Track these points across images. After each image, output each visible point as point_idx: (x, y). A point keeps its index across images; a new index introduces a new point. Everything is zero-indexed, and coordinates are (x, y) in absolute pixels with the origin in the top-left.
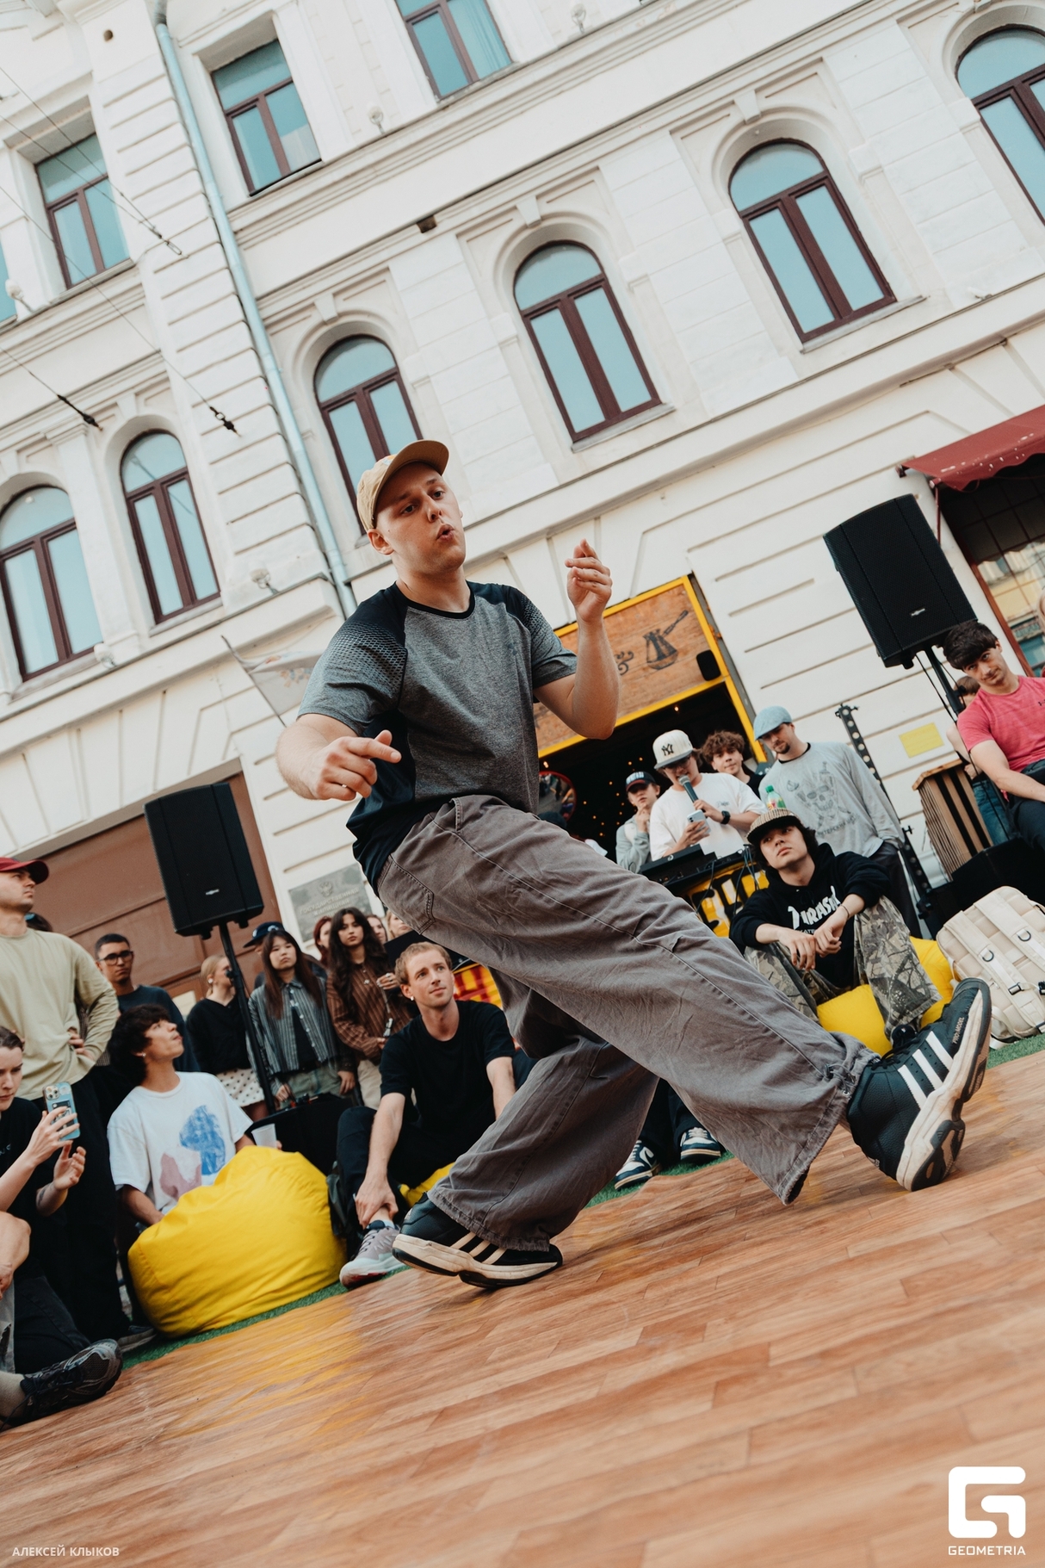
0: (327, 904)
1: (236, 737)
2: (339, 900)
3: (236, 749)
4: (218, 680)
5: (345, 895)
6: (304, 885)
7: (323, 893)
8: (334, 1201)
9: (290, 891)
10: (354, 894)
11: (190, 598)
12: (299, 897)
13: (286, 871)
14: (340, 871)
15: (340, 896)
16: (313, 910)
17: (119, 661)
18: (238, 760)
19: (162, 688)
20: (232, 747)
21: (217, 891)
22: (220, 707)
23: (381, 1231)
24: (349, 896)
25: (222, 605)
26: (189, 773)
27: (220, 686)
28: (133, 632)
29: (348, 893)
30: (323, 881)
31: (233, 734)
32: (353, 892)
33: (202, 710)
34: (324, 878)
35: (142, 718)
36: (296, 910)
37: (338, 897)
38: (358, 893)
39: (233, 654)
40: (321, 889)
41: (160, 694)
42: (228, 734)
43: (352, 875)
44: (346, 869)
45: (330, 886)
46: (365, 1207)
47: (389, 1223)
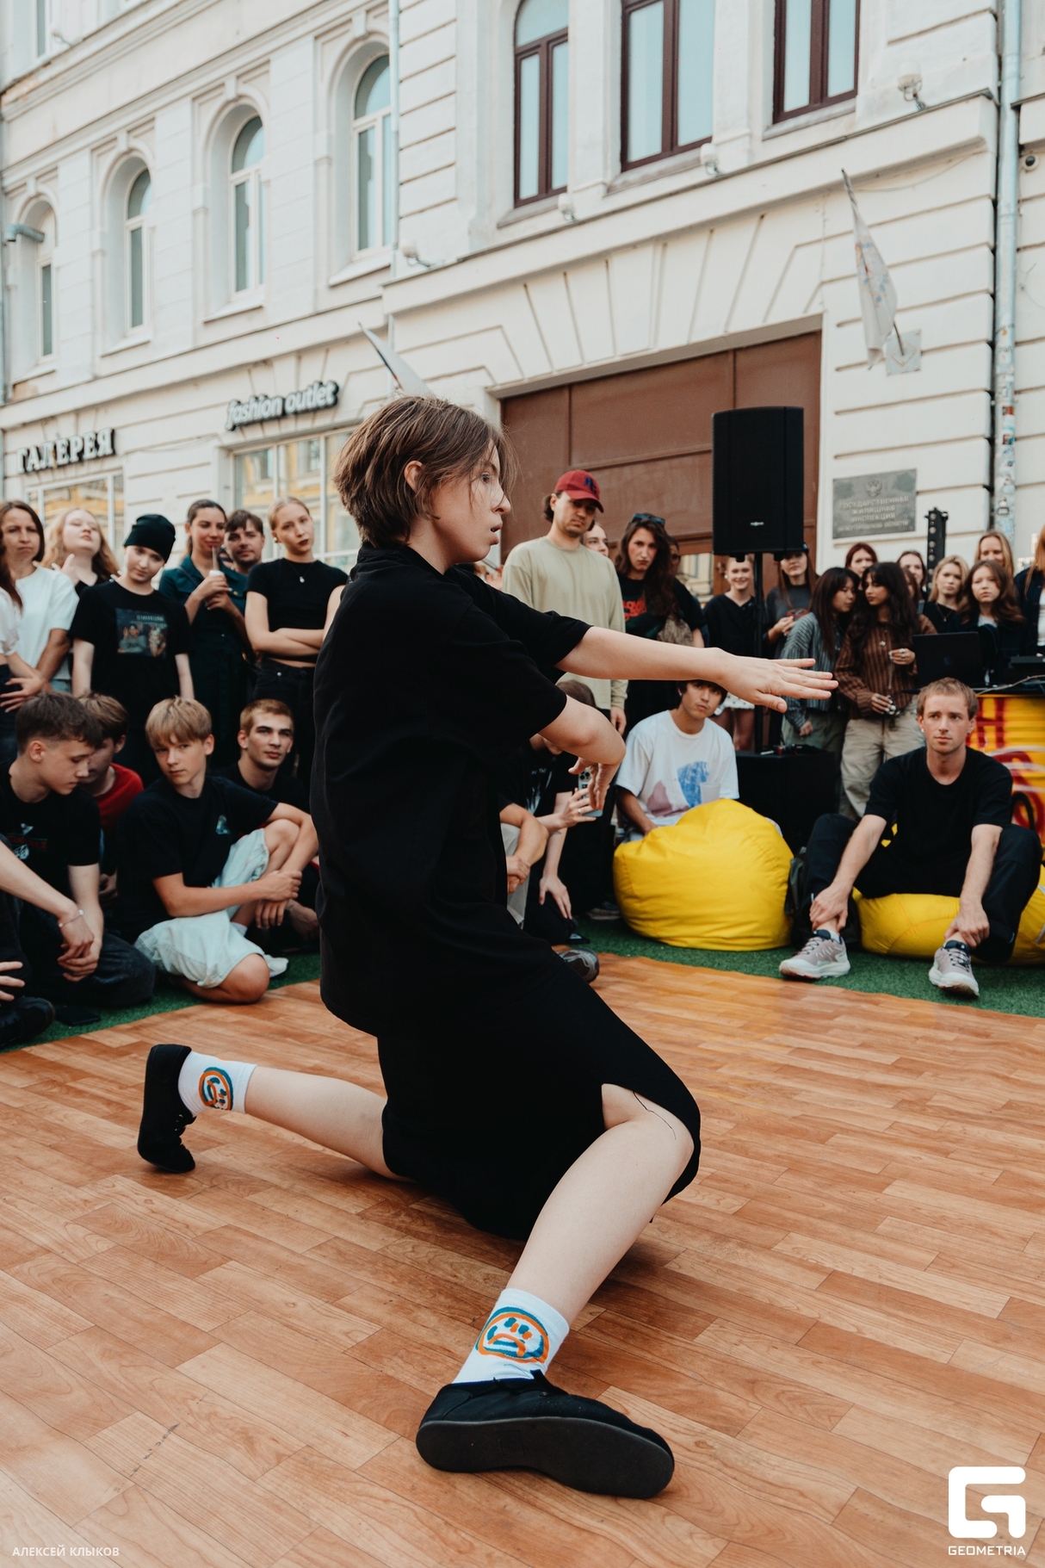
0: (869, 506)
1: (826, 288)
2: (885, 505)
3: (822, 303)
4: (824, 214)
5: (891, 500)
6: (851, 478)
7: (869, 492)
8: (792, 882)
9: (834, 480)
10: (901, 503)
11: (820, 95)
12: (843, 489)
13: (836, 457)
14: (895, 473)
15: (886, 500)
16: (853, 508)
17: (725, 169)
18: (820, 317)
19: (761, 212)
20: (817, 300)
21: (762, 523)
22: (817, 248)
23: (826, 941)
24: (895, 503)
25: (853, 111)
26: (765, 320)
27: (825, 221)
28: (747, 131)
29: (896, 500)
30: (873, 479)
31: (823, 283)
32: (901, 499)
33: (797, 247)
34: (875, 476)
36: (835, 502)
37: (883, 501)
38: (906, 502)
39: (847, 186)
40: (867, 486)
41: (757, 218)
42: (817, 282)
43: (906, 481)
44: (901, 471)
45: (878, 487)
46: (822, 911)
47: (835, 935)
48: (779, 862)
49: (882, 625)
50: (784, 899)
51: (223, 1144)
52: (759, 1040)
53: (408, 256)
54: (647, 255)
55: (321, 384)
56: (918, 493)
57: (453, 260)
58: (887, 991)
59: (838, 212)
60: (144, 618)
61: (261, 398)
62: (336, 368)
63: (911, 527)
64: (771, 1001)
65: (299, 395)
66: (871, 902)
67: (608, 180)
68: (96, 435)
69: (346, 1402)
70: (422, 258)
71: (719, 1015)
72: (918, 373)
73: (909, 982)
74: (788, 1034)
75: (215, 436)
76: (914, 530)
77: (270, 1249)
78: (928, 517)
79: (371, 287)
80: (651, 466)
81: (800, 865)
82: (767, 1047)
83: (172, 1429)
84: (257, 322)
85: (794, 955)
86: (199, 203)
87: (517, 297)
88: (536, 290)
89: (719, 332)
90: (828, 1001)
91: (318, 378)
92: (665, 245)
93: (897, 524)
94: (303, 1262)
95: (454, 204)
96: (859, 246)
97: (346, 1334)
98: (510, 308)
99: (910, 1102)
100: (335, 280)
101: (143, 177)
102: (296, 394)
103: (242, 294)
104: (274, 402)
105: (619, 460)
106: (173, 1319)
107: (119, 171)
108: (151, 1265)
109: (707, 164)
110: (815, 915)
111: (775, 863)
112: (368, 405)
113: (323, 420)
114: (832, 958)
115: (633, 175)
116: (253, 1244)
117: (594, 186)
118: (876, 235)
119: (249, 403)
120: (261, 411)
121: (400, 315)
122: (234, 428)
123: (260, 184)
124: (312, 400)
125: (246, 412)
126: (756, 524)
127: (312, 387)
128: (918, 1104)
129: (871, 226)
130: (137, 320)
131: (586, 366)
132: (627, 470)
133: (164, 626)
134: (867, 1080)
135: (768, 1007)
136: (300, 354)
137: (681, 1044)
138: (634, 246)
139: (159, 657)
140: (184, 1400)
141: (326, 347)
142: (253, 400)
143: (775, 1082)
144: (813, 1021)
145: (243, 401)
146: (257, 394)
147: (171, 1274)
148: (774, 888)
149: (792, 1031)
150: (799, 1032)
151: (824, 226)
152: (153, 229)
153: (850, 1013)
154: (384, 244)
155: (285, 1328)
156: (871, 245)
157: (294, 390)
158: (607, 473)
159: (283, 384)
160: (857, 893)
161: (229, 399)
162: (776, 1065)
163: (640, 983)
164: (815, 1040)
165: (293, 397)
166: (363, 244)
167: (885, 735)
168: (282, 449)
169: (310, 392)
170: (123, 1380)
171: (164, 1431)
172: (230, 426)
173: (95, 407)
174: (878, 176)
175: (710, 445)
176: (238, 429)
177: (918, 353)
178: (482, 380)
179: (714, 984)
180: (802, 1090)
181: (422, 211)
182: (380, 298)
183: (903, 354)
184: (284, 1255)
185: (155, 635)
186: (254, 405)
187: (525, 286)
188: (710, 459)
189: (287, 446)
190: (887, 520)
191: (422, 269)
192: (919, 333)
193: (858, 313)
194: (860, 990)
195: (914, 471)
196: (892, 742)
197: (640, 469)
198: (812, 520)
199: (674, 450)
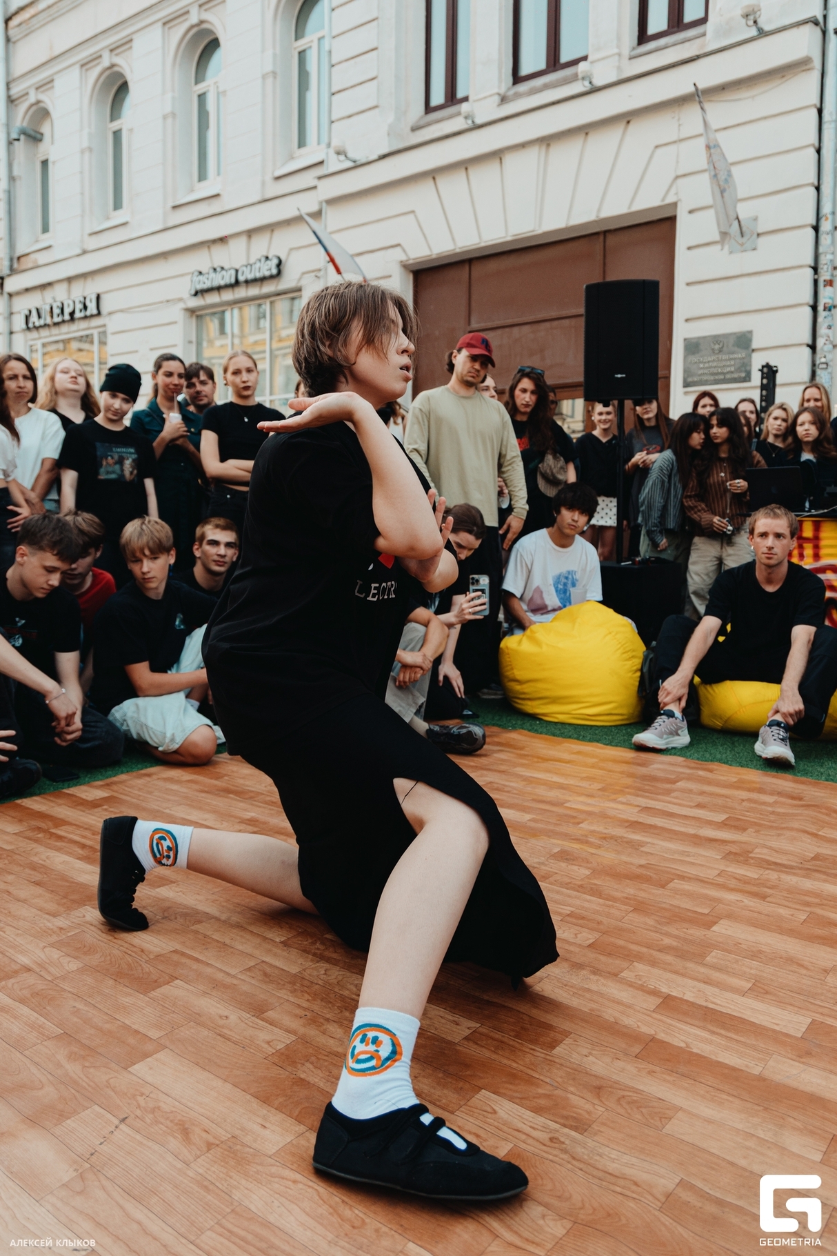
0: (714, 361)
1: (680, 181)
2: (726, 360)
3: (676, 194)
4: (679, 120)
5: (732, 356)
6: (699, 338)
7: (713, 350)
8: (645, 670)
9: (685, 340)
10: (740, 359)
11: (677, 21)
12: (692, 347)
13: (687, 320)
14: (735, 334)
15: (727, 357)
16: (700, 362)
17: (598, 82)
18: (675, 205)
19: (626, 118)
20: (673, 191)
21: (624, 375)
22: (673, 148)
23: (671, 719)
24: (735, 359)
25: (703, 35)
26: (629, 208)
27: (679, 125)
28: (616, 50)
29: (736, 356)
30: (716, 339)
31: (677, 177)
32: (740, 356)
33: (657, 147)
34: (719, 336)
35: (603, 144)
36: (685, 357)
37: (725, 357)
38: (743, 358)
39: (698, 97)
40: (712, 345)
41: (624, 123)
42: (673, 176)
43: (744, 341)
44: (740, 333)
45: (721, 345)
46: (668, 694)
47: (678, 714)
48: (634, 654)
49: (722, 460)
50: (637, 684)
51: (174, 883)
52: (614, 800)
53: (338, 153)
54: (533, 153)
55: (267, 258)
56: (753, 350)
57: (375, 157)
58: (720, 761)
59: (691, 118)
60: (119, 450)
61: (218, 269)
62: (279, 244)
63: (747, 378)
64: (625, 768)
65: (249, 267)
66: (708, 687)
67: (502, 91)
68: (85, 298)
69: (265, 1100)
70: (349, 155)
71: (582, 779)
72: (755, 252)
73: (738, 753)
74: (638, 796)
75: (181, 300)
76: (750, 381)
77: (209, 970)
78: (761, 370)
79: (308, 179)
80: (535, 327)
81: (651, 656)
82: (620, 807)
83: (123, 1120)
84: (215, 207)
85: (644, 730)
86: (168, 109)
87: (427, 187)
88: (442, 181)
89: (591, 217)
90: (671, 768)
91: (265, 254)
92: (548, 145)
93: (736, 375)
94: (235, 982)
95: (376, 111)
96: (708, 147)
97: (268, 1043)
98: (421, 197)
99: (736, 854)
100: (278, 173)
101: (123, 88)
102: (246, 266)
103: (203, 184)
104: (229, 272)
105: (509, 321)
106: (127, 1028)
107: (103, 83)
108: (111, 982)
109: (583, 79)
110: (662, 697)
111: (630, 654)
112: (306, 276)
113: (268, 288)
114: (675, 733)
115: (523, 87)
116: (195, 966)
117: (491, 96)
118: (721, 138)
119: (208, 273)
120: (218, 280)
121: (332, 202)
122: (196, 294)
123: (218, 93)
124: (259, 271)
125: (206, 281)
126: (619, 376)
127: (260, 260)
128: (741, 856)
129: (716, 131)
130: (118, 205)
131: (483, 244)
132: (516, 330)
133: (134, 456)
134: (702, 835)
135: (622, 773)
136: (250, 233)
137: (550, 803)
138: (523, 145)
139: (132, 482)
140: (134, 1096)
141: (271, 228)
142: (212, 271)
143: (625, 835)
144: (659, 785)
145: (203, 272)
146: (215, 266)
147: (128, 990)
148: (630, 674)
149: (641, 793)
150: (647, 794)
151: (679, 130)
152: (131, 130)
153: (689, 778)
154: (319, 144)
155: (219, 1037)
156: (717, 146)
157: (245, 263)
158: (499, 332)
159: (235, 258)
160: (697, 679)
161: (192, 270)
162: (627, 821)
163: (519, 752)
164: (660, 801)
165: (244, 268)
166: (302, 143)
167: (724, 550)
168: (236, 312)
169: (258, 265)
170: (85, 1079)
171: (116, 1122)
172: (193, 292)
173: (84, 276)
174: (724, 89)
175: (582, 310)
176: (199, 295)
177: (755, 235)
178: (398, 255)
179: (579, 753)
180: (648, 843)
181: (350, 116)
182: (315, 187)
183: (742, 236)
184: (220, 976)
185: (128, 463)
186: (212, 275)
187: (434, 178)
188: (582, 321)
189: (240, 309)
190: (728, 373)
191: (350, 164)
192: (756, 219)
193: (710, 201)
194: (698, 759)
195: (751, 332)
196: (729, 555)
197: (526, 329)
198: (667, 372)
199: (554, 314)
